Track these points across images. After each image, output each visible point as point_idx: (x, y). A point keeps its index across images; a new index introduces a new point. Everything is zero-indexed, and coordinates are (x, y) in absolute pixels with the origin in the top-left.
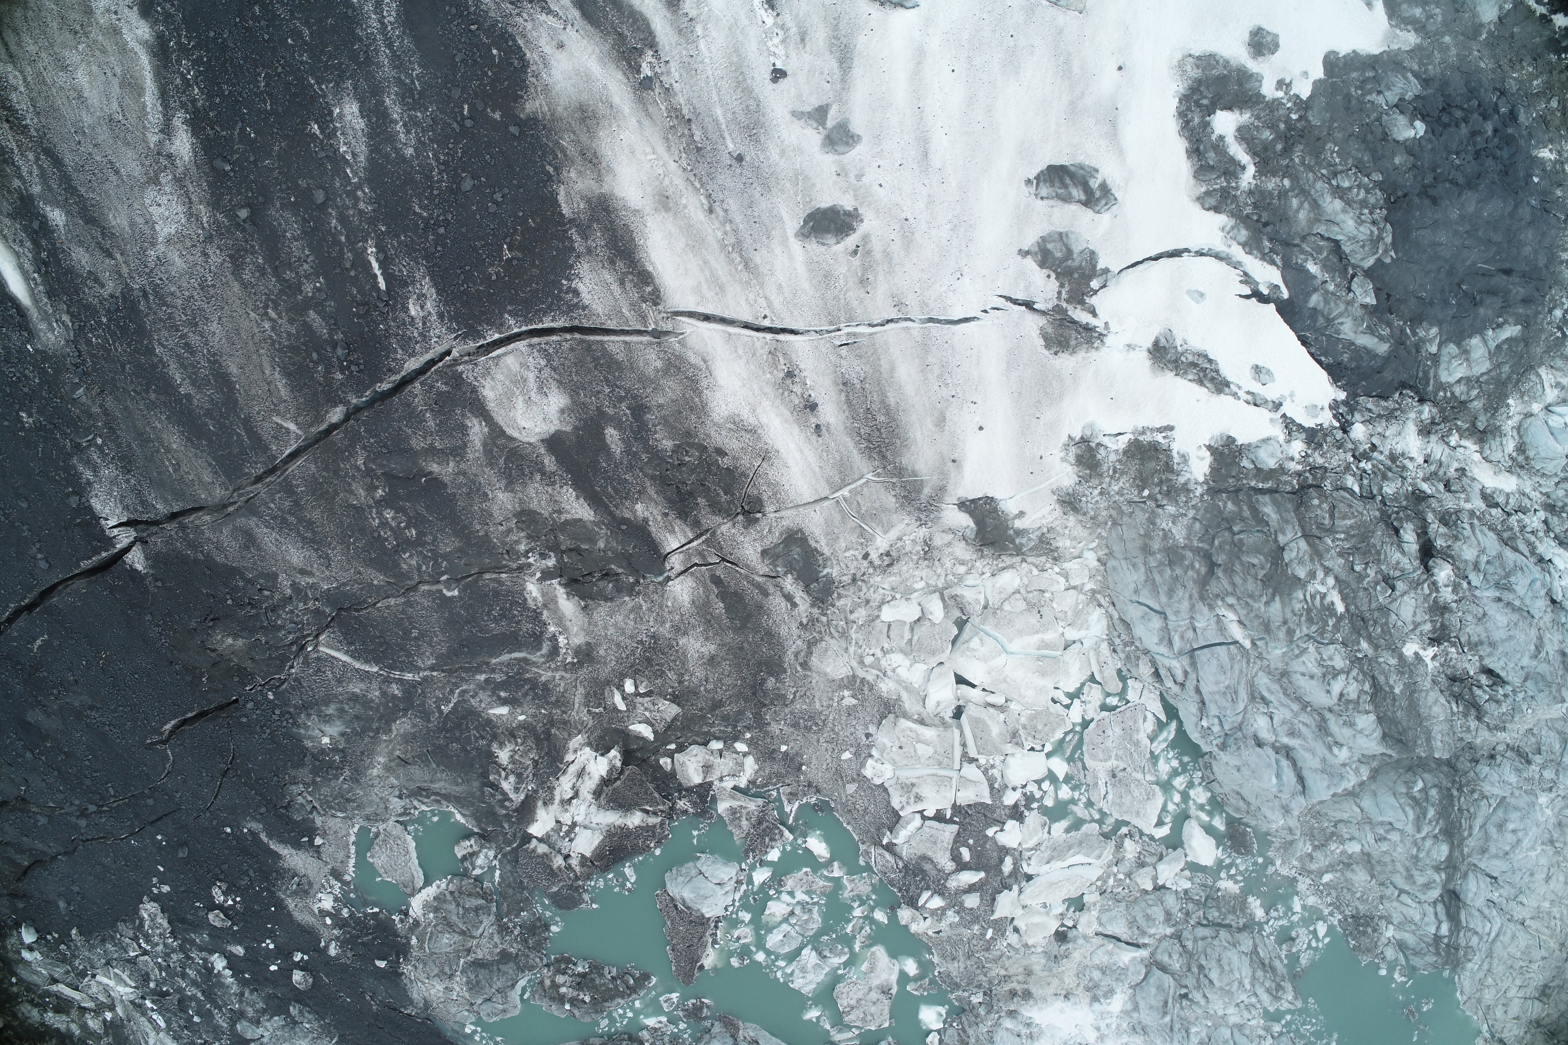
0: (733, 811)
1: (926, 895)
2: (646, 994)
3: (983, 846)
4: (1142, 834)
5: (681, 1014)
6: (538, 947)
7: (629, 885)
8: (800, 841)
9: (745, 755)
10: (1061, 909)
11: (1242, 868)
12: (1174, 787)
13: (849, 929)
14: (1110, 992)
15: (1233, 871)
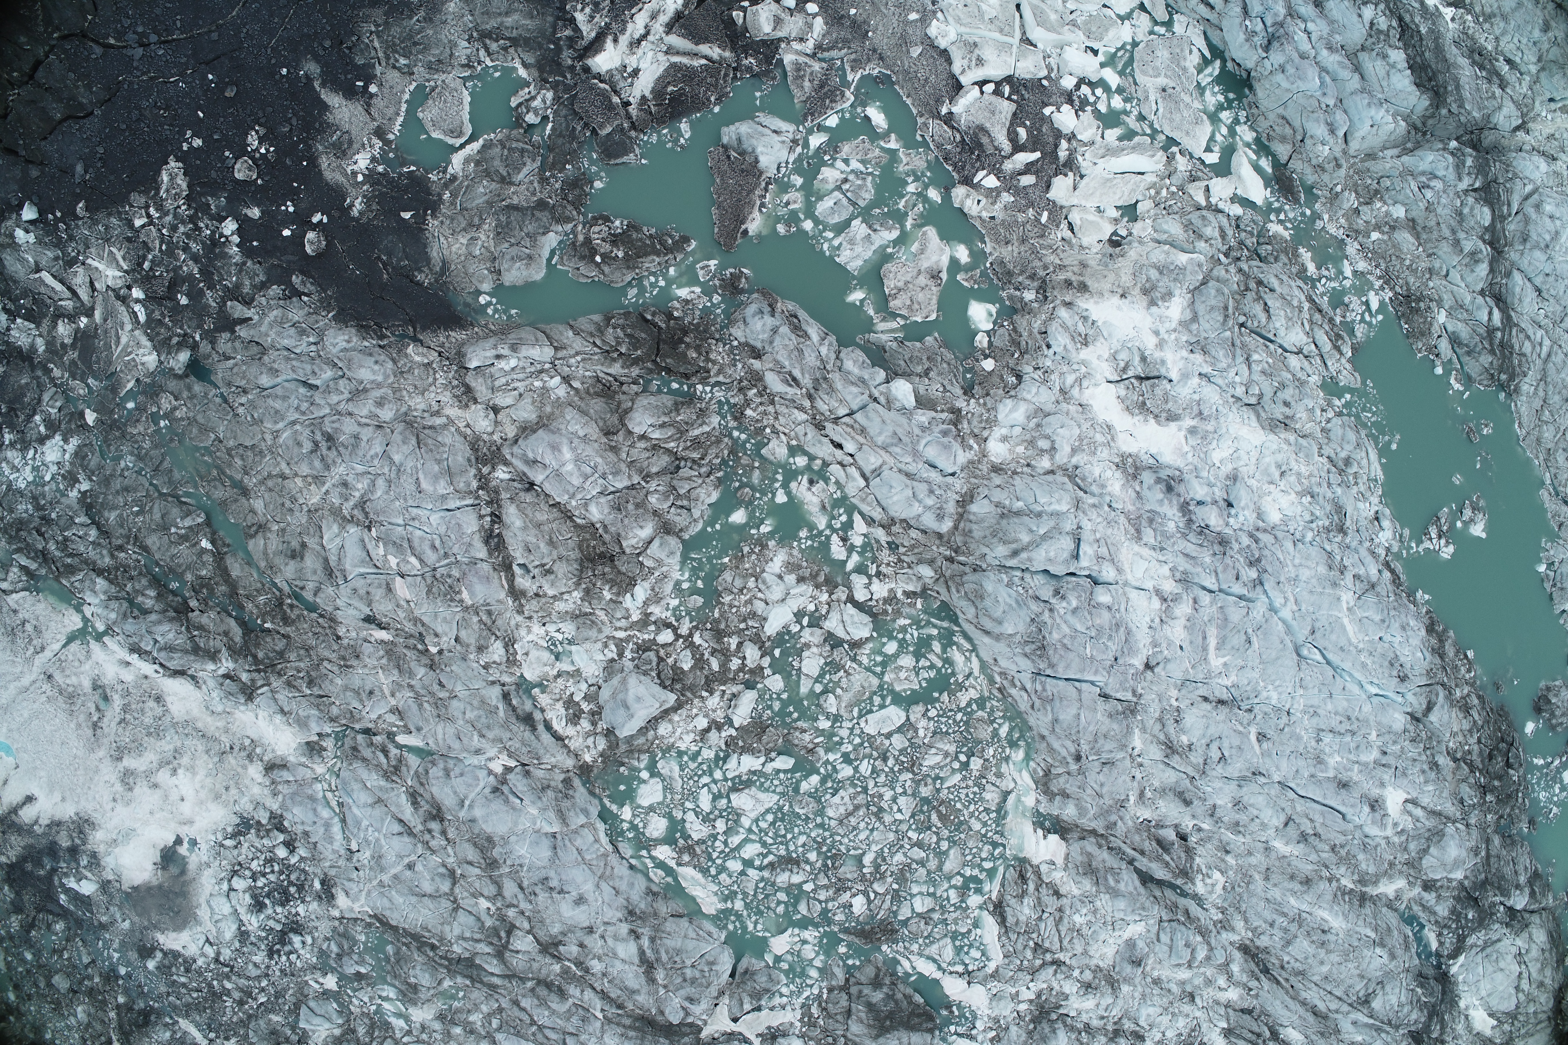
0: (798, 67)
1: (981, 174)
2: (683, 260)
3: (1039, 130)
4: (1191, 156)
5: (717, 282)
6: (577, 204)
7: (682, 141)
8: (859, 110)
9: (815, 16)
10: (1115, 214)
11: (1291, 215)
12: (1220, 120)
13: (902, 204)
14: (1169, 295)
15: (1282, 217)
